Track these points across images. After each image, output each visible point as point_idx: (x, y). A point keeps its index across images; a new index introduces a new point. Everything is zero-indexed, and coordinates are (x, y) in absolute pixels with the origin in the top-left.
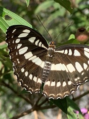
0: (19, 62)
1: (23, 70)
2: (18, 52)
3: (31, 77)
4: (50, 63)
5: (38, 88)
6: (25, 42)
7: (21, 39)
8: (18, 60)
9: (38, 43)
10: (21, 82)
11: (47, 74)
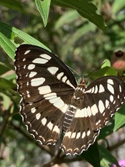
0: (29, 96)
1: (33, 110)
2: (30, 83)
3: (44, 121)
4: (74, 108)
5: (52, 138)
6: (41, 70)
7: (37, 65)
8: (28, 92)
9: (62, 77)
10: (29, 125)
11: (69, 121)
